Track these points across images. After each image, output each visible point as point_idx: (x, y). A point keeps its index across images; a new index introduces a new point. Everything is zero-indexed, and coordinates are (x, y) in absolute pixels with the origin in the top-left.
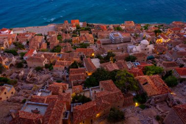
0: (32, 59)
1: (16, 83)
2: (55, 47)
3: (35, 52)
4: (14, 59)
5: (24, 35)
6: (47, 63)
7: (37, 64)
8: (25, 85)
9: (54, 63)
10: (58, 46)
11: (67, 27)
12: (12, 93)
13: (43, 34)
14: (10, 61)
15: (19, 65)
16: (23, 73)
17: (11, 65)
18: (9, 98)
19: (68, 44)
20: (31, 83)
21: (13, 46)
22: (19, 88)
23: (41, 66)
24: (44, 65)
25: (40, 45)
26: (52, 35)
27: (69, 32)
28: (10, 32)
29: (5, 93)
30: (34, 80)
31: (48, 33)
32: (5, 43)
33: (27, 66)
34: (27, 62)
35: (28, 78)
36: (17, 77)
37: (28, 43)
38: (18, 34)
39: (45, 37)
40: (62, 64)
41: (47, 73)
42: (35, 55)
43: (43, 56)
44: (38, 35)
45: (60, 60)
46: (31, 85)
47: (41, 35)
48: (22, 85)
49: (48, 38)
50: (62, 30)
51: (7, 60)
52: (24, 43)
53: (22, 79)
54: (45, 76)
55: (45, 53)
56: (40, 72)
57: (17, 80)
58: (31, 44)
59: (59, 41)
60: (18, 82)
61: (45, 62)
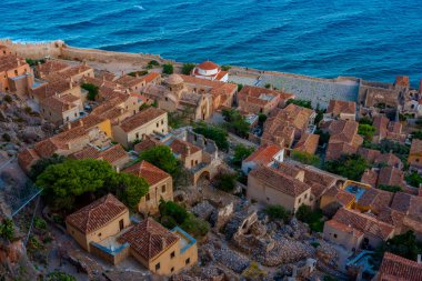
0: (266, 175)
1: (202, 233)
2: (346, 157)
3: (280, 156)
4: (217, 161)
5: (257, 92)
6: (307, 202)
7: (276, 198)
8: (226, 250)
9: (331, 213)
10: (354, 157)
11: (401, 98)
12: (188, 261)
13: (314, 105)
14: (205, 163)
15: (223, 183)
16: (229, 209)
17: (205, 176)
18: (176, 271)
19: (392, 159)
20: (242, 250)
21: (219, 118)
22: (208, 255)
23: (287, 207)
24: (297, 206)
25: (297, 138)
26: (343, 115)
27: (402, 118)
28: (220, 76)
29: (173, 255)
30: (257, 244)
31: (332, 103)
32: (202, 104)
33: (244, 191)
34: (251, 179)
35: (241, 231)
36: (211, 219)
37: (262, 120)
38: (240, 88)
39: (320, 113)
41: (299, 239)
42: (278, 165)
43: (301, 177)
44: (300, 103)
46: (242, 258)
47: (308, 106)
48: (217, 247)
49: (326, 118)
50: (380, 105)
51: (198, 156)
52: (252, 119)
53: (223, 230)
54: (291, 247)
55: (308, 167)
56: (279, 227)
57: (208, 225)
58: (271, 126)
59: (360, 140)
60: (210, 236)
61: (304, 198)
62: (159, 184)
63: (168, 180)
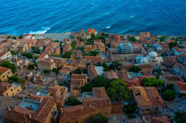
0: (42, 62)
1: (24, 82)
2: (67, 53)
3: (47, 56)
4: (27, 62)
5: (43, 40)
6: (55, 67)
7: (46, 68)
8: (31, 84)
10: (69, 52)
11: (83, 35)
12: (18, 91)
13: (59, 41)
14: (24, 63)
15: (31, 67)
16: (31, 74)
17: (25, 66)
18: (15, 94)
19: (79, 51)
20: (36, 84)
21: (31, 50)
22: (25, 88)
23: (49, 70)
24: (52, 69)
25: (55, 51)
26: (67, 42)
27: (83, 40)
28: (31, 38)
29: (12, 90)
30: (40, 81)
31: (64, 40)
32: (24, 47)
33: (37, 68)
34: (38, 65)
35: (35, 79)
36: (27, 78)
37: (44, 47)
38: (38, 40)
39: (61, 43)
40: (68, 69)
41: (53, 77)
42: (46, 59)
43: (52, 61)
44: (55, 41)
45: (67, 65)
46: (36, 85)
47: (58, 41)
48: (29, 85)
49: (63, 44)
50: (78, 38)
51: (21, 61)
52: (41, 48)
53: (30, 80)
54: (50, 79)
55: (56, 58)
56: (47, 75)
57: (26, 80)
58: (46, 49)
59: (72, 48)
60: (26, 82)
61: (53, 66)
62: (7, 72)
63: (9, 70)
